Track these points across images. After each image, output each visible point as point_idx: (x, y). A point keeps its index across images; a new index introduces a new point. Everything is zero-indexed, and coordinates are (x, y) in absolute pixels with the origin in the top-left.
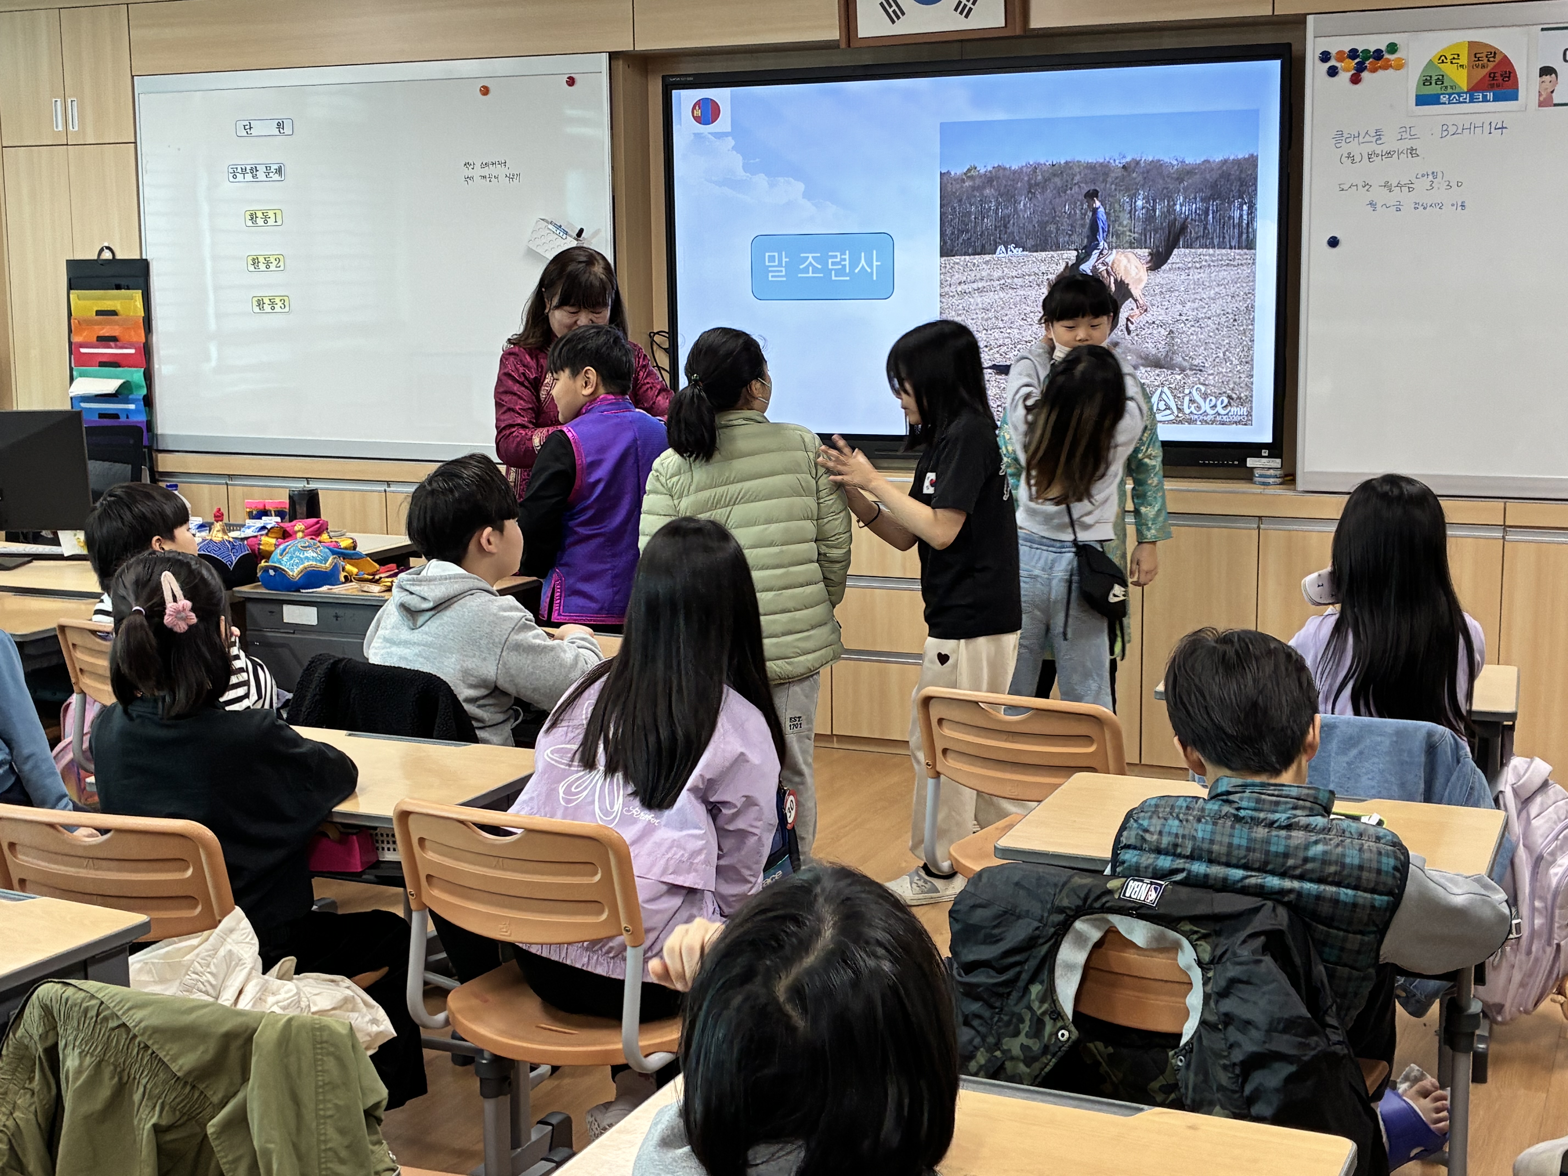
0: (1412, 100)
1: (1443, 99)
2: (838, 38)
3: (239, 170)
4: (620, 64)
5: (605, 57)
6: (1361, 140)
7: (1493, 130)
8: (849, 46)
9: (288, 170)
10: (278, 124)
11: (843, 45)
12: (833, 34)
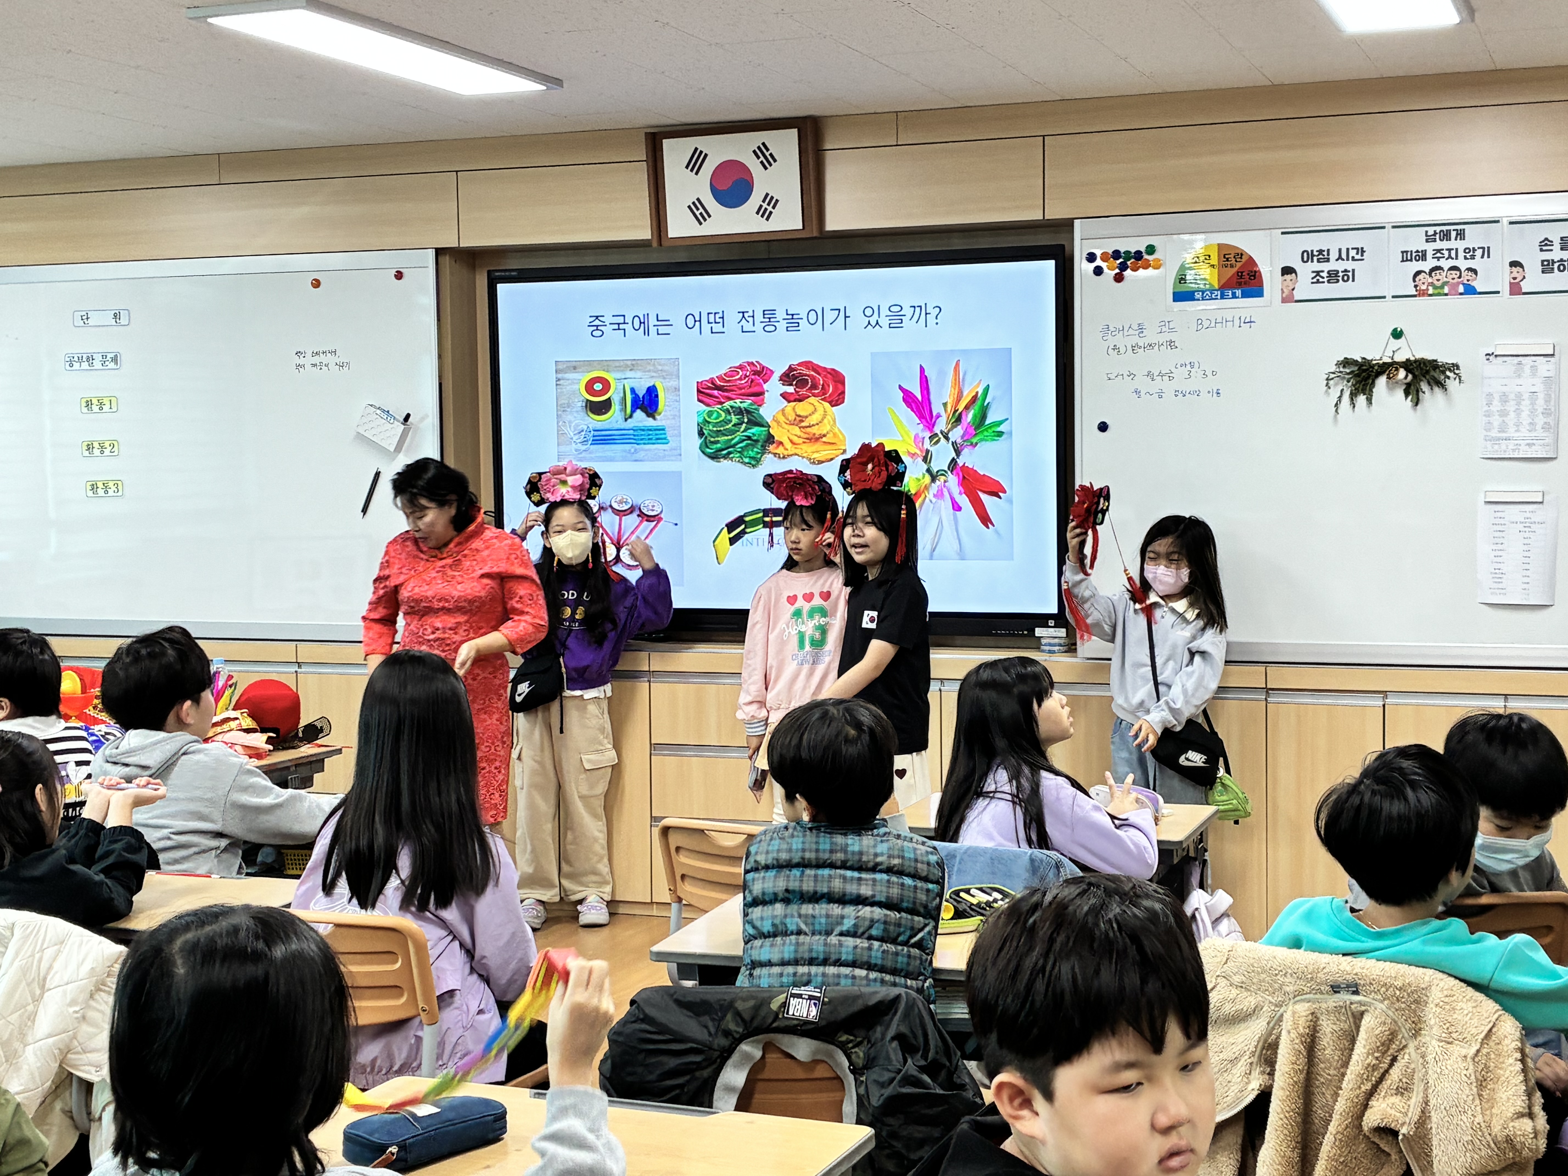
0: (1170, 297)
1: (1198, 295)
2: (650, 237)
3: (76, 358)
4: (446, 260)
5: (431, 254)
6: (1126, 333)
7: (1242, 324)
8: (661, 245)
9: (124, 358)
10: (115, 315)
11: (655, 244)
12: (645, 233)
